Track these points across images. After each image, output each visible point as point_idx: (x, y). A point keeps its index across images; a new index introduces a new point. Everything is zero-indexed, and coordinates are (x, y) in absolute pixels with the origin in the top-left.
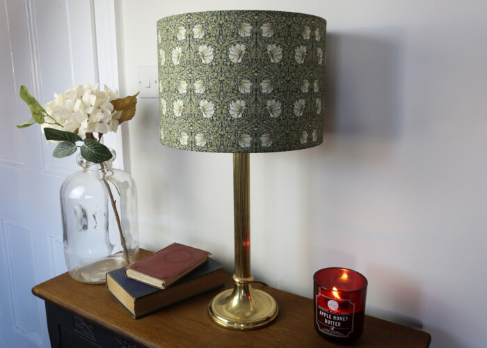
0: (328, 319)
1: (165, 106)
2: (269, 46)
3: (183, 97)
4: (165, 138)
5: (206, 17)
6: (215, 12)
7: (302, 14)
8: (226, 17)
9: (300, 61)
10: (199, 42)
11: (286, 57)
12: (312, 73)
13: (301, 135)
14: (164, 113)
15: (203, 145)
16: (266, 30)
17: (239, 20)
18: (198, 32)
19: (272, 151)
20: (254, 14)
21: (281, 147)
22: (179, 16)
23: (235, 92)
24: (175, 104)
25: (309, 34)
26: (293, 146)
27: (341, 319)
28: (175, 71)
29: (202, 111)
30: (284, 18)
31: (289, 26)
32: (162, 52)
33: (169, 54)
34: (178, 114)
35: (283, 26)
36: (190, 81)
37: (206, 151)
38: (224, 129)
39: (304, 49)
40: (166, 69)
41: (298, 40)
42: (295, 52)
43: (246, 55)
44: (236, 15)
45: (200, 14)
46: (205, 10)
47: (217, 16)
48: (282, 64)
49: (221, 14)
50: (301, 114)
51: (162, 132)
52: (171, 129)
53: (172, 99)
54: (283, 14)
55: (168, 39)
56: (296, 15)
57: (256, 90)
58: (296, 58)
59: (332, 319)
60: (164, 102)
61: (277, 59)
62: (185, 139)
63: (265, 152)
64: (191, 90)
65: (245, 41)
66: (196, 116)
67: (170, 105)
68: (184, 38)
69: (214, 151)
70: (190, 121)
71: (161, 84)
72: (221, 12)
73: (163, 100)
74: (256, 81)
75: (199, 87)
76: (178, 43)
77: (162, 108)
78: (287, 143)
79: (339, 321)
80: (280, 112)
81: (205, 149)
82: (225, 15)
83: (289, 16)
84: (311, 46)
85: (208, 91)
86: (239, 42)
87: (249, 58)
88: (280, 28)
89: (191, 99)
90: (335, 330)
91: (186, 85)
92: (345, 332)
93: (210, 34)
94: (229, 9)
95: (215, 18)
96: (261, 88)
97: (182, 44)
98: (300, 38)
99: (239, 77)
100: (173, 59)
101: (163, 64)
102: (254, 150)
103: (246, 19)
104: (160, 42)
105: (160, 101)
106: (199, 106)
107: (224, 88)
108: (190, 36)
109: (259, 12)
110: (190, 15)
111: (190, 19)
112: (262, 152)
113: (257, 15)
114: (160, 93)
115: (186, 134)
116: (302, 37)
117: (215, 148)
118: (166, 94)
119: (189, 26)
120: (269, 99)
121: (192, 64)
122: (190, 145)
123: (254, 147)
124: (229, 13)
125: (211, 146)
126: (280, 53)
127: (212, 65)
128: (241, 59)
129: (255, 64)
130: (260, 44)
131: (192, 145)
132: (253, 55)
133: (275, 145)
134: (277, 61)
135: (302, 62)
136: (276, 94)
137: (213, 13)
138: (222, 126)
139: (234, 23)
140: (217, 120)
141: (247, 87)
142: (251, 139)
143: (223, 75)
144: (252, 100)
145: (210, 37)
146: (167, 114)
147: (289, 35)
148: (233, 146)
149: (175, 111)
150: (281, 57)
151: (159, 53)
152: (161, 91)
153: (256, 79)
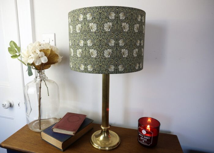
0: (142, 137)
1: (73, 52)
2: (123, 23)
3: (81, 48)
4: (73, 67)
5: (93, 9)
6: (97, 7)
7: (138, 9)
8: (103, 9)
9: (136, 31)
10: (89, 22)
11: (130, 29)
12: (141, 37)
13: (136, 65)
14: (72, 55)
15: (91, 70)
16: (122, 16)
17: (109, 11)
18: (89, 17)
19: (124, 73)
20: (116, 8)
21: (128, 71)
22: (80, 9)
23: (107, 45)
24: (78, 51)
25: (140, 19)
26: (133, 70)
27: (147, 138)
28: (78, 35)
29: (91, 54)
30: (130, 10)
31: (132, 14)
32: (71, 27)
33: (74, 28)
34: (79, 56)
35: (129, 14)
36: (85, 40)
37: (93, 73)
38: (101, 63)
39: (138, 25)
40: (73, 35)
41: (136, 21)
42: (134, 27)
43: (112, 28)
44: (108, 8)
45: (90, 8)
46: (93, 6)
47: (98, 9)
48: (129, 32)
49: (100, 8)
50: (136, 56)
51: (71, 64)
52: (75, 63)
53: (76, 49)
54: (129, 8)
55: (74, 20)
56: (135, 9)
57: (117, 44)
58: (135, 29)
59: (143, 138)
60: (72, 50)
61: (126, 30)
62: (82, 67)
63: (121, 73)
64: (85, 45)
65: (112, 21)
66: (88, 56)
67: (75, 52)
68: (82, 20)
69: (96, 73)
70: (85, 59)
71: (70, 42)
72: (100, 7)
73: (71, 50)
74: (117, 40)
75: (89, 43)
76: (79, 22)
77: (71, 53)
78: (130, 69)
79: (146, 139)
80: (127, 55)
81: (92, 72)
82: (102, 9)
83: (132, 9)
84: (141, 24)
85: (94, 45)
86: (109, 22)
87: (113, 29)
88: (128, 15)
89: (85, 49)
90: (144, 142)
91: (83, 42)
92: (148, 144)
93: (95, 17)
94: (104, 5)
95: (98, 10)
96: (119, 43)
97: (81, 23)
98: (136, 20)
99: (109, 38)
100: (77, 30)
101: (71, 32)
102: (116, 73)
103: (113, 10)
104: (70, 22)
105: (70, 50)
106: (89, 52)
107: (102, 44)
108: (85, 19)
109: (119, 7)
110: (85, 9)
111: (85, 11)
112: (119, 73)
113: (117, 8)
114: (70, 46)
115: (83, 65)
116: (137, 20)
117: (97, 72)
118: (73, 46)
119: (85, 14)
120: (123, 48)
121: (86, 32)
122: (85, 70)
123: (116, 71)
124: (104, 7)
125: (95, 71)
126: (128, 27)
127: (96, 32)
128: (110, 29)
129: (117, 32)
130: (119, 22)
131: (86, 71)
132: (116, 27)
133: (125, 70)
134: (126, 31)
135: (137, 31)
136: (125, 46)
137: (96, 8)
138: (100, 61)
139: (107, 12)
140: (98, 58)
141: (112, 43)
142: (114, 67)
143: (101, 37)
144: (115, 49)
145: (95, 19)
146: (73, 55)
147: (132, 19)
148: (106, 71)
149: (77, 54)
150: (128, 29)
151: (69, 27)
152: (71, 45)
153: (117, 39)
